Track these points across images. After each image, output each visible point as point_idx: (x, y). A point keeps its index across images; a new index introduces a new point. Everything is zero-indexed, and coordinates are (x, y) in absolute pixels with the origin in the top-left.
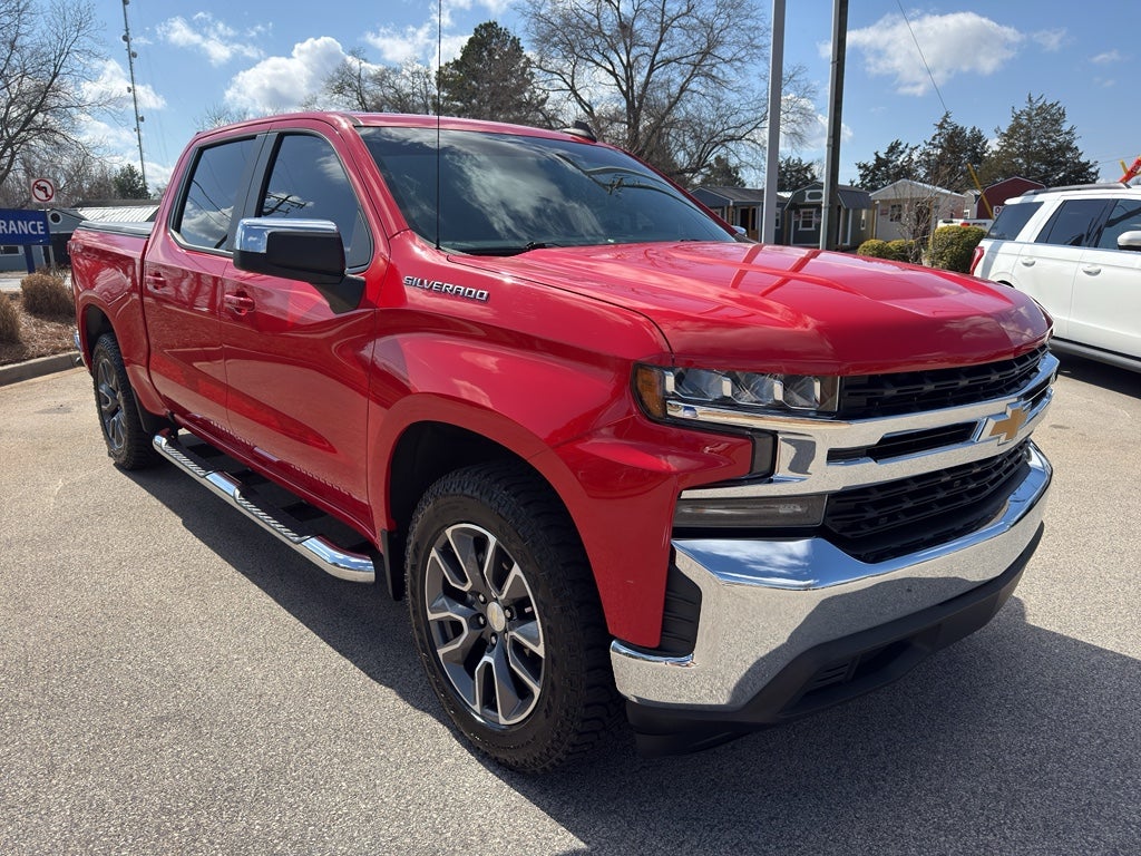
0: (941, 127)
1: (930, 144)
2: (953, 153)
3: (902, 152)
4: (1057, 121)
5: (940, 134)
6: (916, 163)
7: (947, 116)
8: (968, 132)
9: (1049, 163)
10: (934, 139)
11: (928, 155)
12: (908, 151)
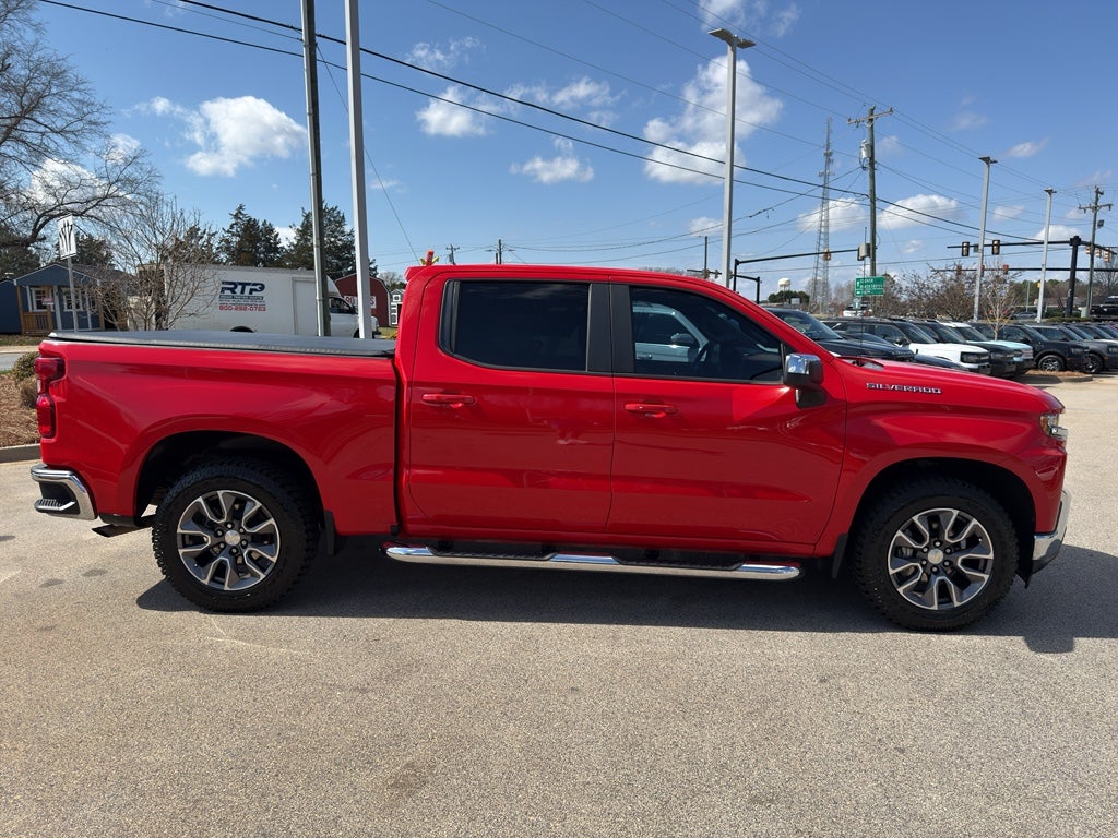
0: (236, 216)
1: (228, 232)
2: (250, 242)
3: (201, 237)
4: (339, 222)
5: (236, 224)
6: (218, 248)
7: (241, 208)
8: (260, 224)
9: (339, 258)
10: (232, 227)
11: (227, 241)
12: (206, 236)
